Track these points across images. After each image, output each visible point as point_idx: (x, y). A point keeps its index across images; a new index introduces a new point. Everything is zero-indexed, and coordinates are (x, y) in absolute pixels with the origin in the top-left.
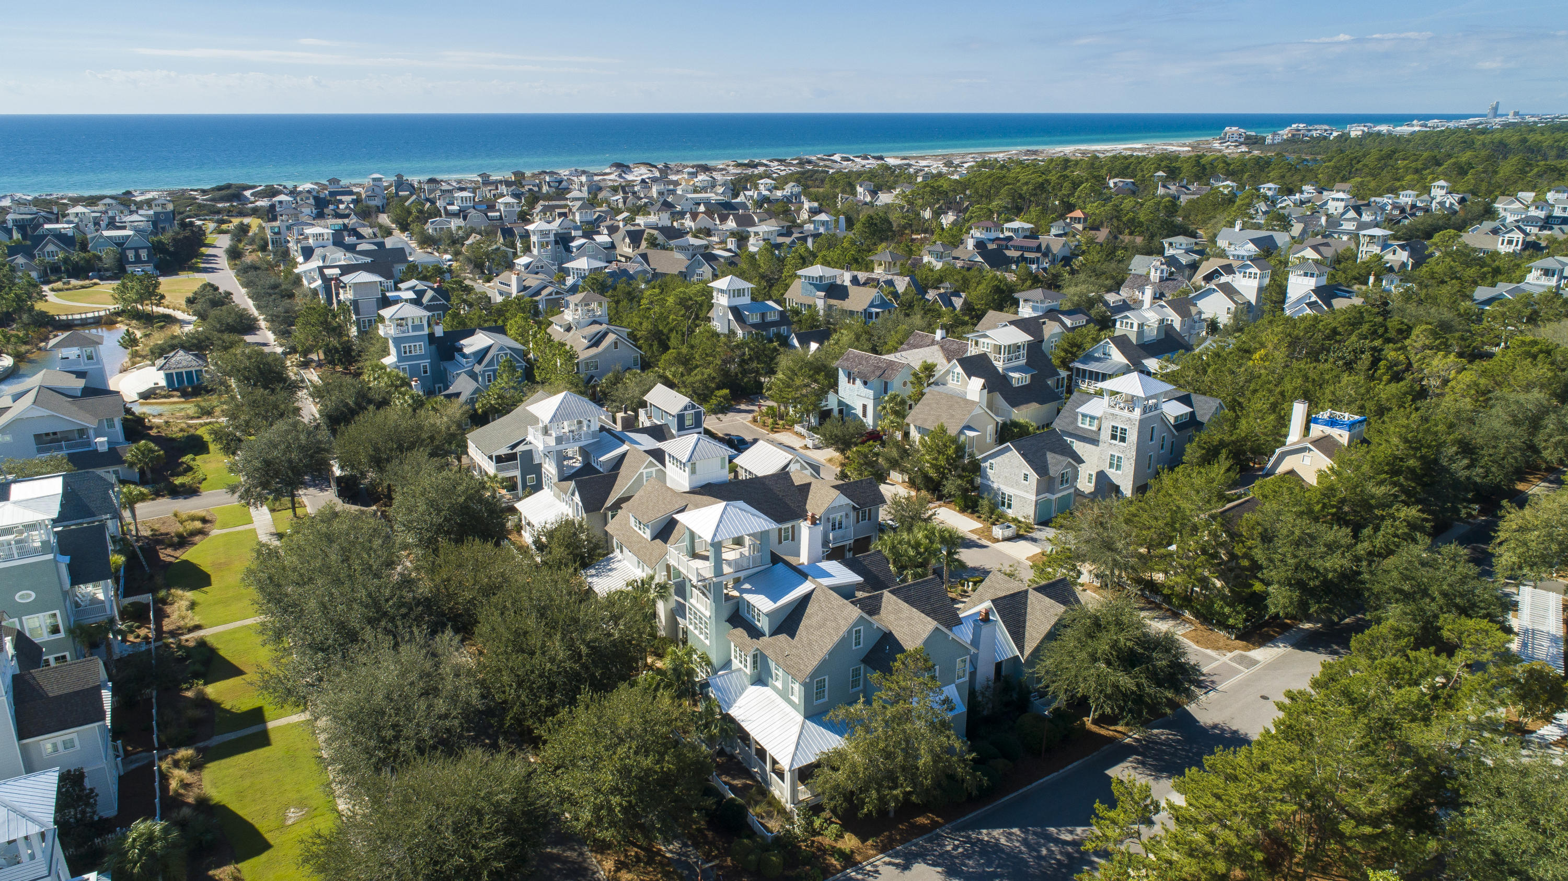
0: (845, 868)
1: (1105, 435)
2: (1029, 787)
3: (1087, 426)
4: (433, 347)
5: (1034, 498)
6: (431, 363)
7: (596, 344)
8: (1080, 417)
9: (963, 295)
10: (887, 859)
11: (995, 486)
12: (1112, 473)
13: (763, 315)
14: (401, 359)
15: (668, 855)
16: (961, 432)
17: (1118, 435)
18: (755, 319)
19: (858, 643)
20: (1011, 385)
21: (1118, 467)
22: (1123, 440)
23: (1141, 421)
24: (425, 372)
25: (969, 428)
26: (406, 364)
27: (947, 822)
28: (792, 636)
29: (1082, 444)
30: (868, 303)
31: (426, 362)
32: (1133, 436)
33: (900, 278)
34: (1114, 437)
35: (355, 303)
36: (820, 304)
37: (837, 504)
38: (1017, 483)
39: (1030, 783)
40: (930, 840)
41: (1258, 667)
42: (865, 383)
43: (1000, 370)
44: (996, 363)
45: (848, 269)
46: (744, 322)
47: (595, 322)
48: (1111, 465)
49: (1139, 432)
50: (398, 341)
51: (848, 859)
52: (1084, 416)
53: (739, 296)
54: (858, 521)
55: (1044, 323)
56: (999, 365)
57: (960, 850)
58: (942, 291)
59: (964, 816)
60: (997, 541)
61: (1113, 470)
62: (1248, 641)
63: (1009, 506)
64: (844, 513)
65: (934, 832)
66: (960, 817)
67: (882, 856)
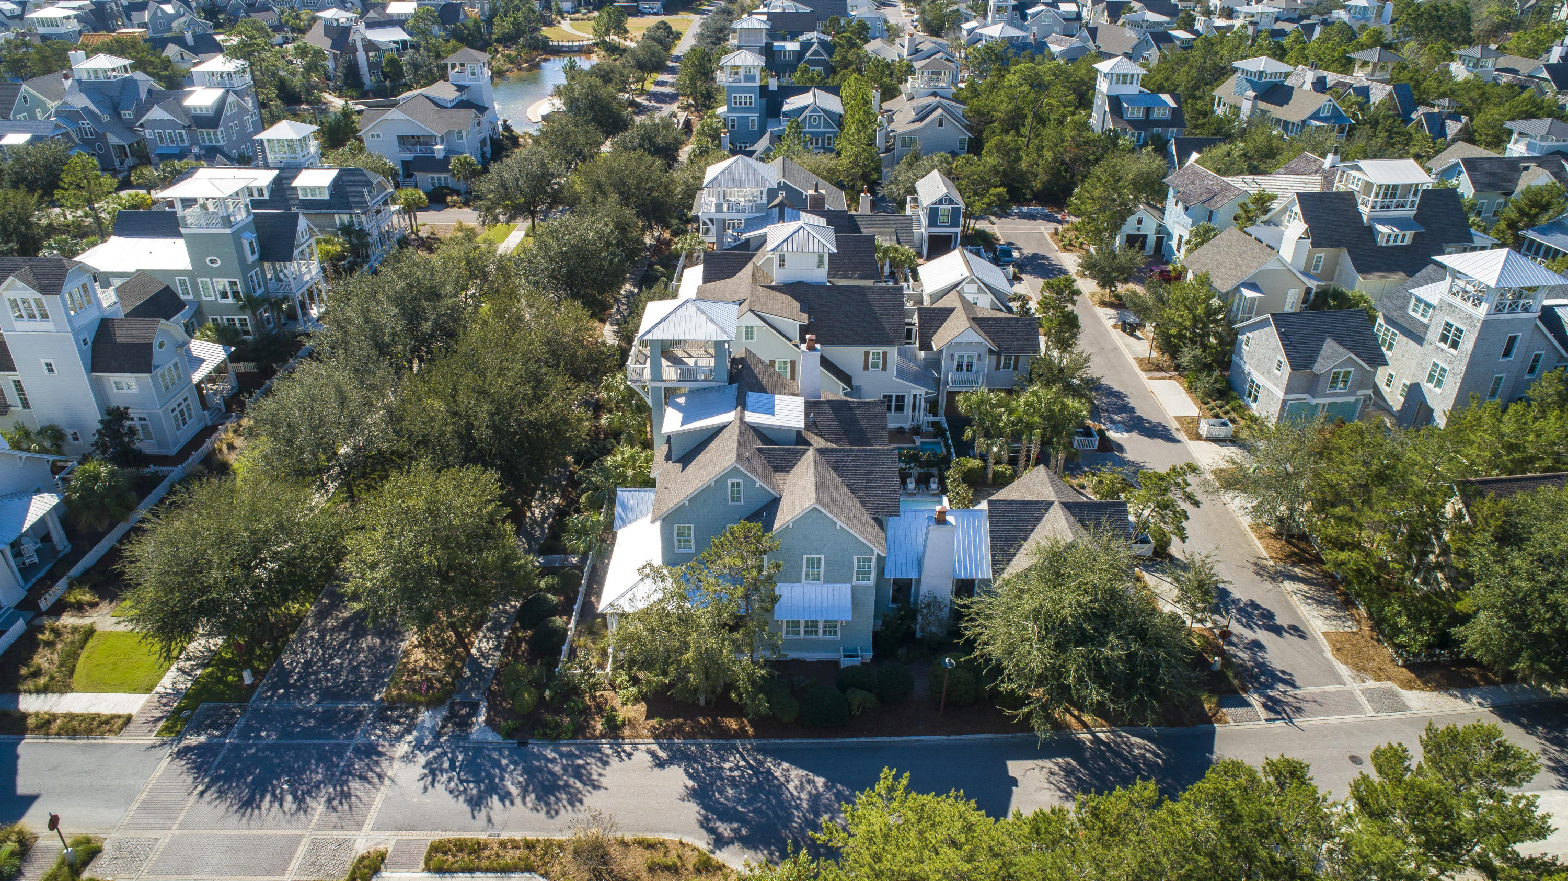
0: (603, 736)
1: (1434, 334)
3: (1417, 316)
4: (764, 101)
5: (1280, 394)
6: (759, 118)
7: (921, 119)
8: (1413, 301)
10: (655, 747)
11: (1247, 368)
12: (1428, 388)
13: (1148, 111)
14: (730, 109)
16: (1237, 289)
17: (1451, 337)
18: (1136, 113)
19: (736, 498)
20: (1375, 242)
21: (1439, 384)
22: (1455, 345)
23: (1486, 324)
25: (1252, 286)
26: (735, 115)
27: (755, 737)
28: (685, 466)
29: (1405, 339)
30: (1310, 112)
31: (753, 115)
32: (1468, 343)
34: (1444, 339)
36: (1246, 107)
37: (964, 339)
38: (1269, 372)
40: (717, 749)
42: (1186, 209)
43: (1365, 218)
44: (1362, 208)
45: (1314, 66)
46: (1121, 116)
47: (935, 94)
48: (1431, 379)
49: (1478, 339)
50: (729, 90)
51: (614, 729)
52: (1419, 300)
53: (1124, 82)
54: (998, 368)
55: (1526, 168)
56: (1365, 211)
57: (736, 773)
58: (1436, 110)
59: (782, 738)
60: (1198, 437)
61: (1431, 386)
62: (1419, 676)
63: (1255, 400)
64: (976, 354)
65: (732, 742)
66: (775, 737)
67: (652, 741)
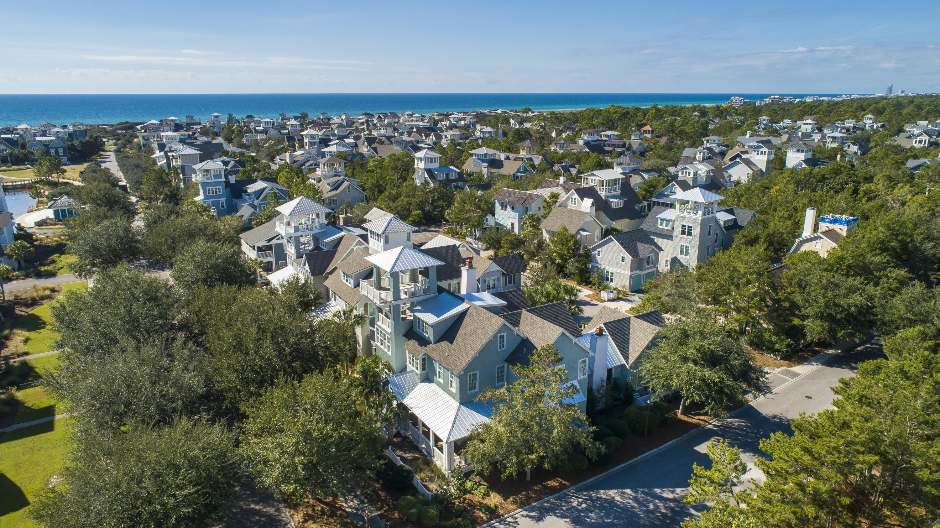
0: (490, 519)
1: (677, 232)
2: (635, 459)
3: (664, 227)
4: (228, 190)
5: (629, 273)
6: (227, 201)
7: (336, 189)
8: (659, 221)
9: (577, 167)
10: (525, 513)
11: (602, 267)
12: (682, 258)
13: (447, 175)
14: (206, 197)
15: (348, 510)
16: (578, 233)
17: (687, 231)
18: (442, 177)
19: (502, 346)
20: (611, 207)
21: (687, 254)
22: (690, 234)
23: (702, 220)
24: (223, 206)
25: (584, 230)
26: (210, 201)
27: (572, 484)
28: (451, 342)
29: (660, 239)
30: (516, 170)
31: (223, 200)
32: (696, 232)
33: (536, 157)
34: (683, 233)
35: (182, 168)
36: (485, 171)
37: (491, 270)
38: (617, 264)
39: (637, 456)
40: (559, 499)
41: (799, 378)
42: (513, 208)
43: (603, 197)
44: (600, 193)
45: (504, 151)
46: (435, 179)
47: (336, 175)
48: (681, 253)
49: (701, 228)
50: (204, 185)
51: (493, 513)
52: (662, 220)
53: (432, 162)
54: (506, 284)
55: (631, 176)
56: (603, 194)
57: (584, 505)
58: (564, 164)
59: (586, 480)
60: (604, 301)
61: (683, 256)
62: (789, 361)
63: (612, 280)
64: (495, 277)
65: (562, 492)
66: (582, 481)
67: (521, 510)
